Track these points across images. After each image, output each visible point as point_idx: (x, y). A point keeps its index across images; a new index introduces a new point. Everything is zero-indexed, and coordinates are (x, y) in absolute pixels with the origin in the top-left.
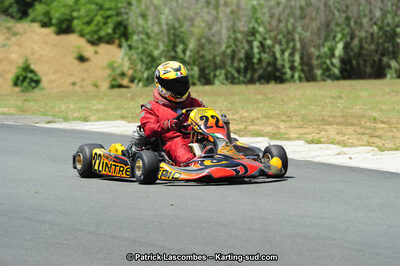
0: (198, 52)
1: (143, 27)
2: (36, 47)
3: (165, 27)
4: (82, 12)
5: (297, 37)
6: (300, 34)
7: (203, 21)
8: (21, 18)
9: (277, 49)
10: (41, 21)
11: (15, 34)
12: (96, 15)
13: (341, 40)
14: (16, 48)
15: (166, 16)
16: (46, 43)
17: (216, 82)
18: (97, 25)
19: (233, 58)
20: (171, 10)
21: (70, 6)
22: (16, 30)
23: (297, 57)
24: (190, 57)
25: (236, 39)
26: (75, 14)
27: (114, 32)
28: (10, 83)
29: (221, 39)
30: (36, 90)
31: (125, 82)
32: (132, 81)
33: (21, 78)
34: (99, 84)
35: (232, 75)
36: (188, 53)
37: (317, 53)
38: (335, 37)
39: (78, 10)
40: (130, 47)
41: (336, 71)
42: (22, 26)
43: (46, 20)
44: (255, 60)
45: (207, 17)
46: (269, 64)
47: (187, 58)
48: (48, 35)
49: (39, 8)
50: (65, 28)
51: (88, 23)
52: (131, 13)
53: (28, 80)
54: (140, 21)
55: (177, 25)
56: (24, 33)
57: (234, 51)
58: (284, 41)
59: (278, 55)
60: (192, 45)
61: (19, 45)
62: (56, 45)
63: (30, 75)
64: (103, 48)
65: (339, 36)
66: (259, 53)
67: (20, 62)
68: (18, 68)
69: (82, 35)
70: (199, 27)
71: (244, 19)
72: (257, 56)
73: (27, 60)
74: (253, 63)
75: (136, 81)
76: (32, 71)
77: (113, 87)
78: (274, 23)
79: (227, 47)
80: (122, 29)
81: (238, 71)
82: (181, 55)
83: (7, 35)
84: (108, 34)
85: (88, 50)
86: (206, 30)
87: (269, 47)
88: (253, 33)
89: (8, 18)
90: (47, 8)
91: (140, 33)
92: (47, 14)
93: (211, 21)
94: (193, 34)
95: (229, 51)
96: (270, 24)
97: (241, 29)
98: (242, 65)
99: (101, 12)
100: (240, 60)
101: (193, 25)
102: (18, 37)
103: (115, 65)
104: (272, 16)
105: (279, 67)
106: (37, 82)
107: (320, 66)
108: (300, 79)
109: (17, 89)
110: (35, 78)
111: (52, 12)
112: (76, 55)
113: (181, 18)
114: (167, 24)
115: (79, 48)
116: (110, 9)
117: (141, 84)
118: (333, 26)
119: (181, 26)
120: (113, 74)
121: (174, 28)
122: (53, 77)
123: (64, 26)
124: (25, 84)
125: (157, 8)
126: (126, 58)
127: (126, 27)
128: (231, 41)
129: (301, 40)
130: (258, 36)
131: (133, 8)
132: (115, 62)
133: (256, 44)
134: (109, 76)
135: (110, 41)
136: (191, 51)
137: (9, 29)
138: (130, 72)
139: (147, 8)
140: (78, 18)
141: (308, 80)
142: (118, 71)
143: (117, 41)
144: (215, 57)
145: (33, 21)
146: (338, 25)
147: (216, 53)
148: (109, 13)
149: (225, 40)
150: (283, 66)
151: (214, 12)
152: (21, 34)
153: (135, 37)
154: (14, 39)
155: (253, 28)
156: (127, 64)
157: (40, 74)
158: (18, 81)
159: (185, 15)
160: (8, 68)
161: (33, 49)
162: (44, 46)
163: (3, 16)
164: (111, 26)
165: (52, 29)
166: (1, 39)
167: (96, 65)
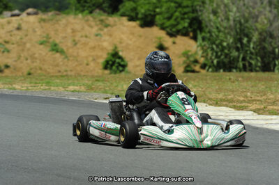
0: (260, 44)
1: (215, 23)
2: (123, 37)
3: (231, 23)
4: (163, 9)
7: (266, 18)
8: (112, 13)
10: (128, 16)
11: (107, 26)
12: (175, 11)
14: (107, 38)
15: (234, 13)
16: (132, 34)
17: (276, 70)
18: (176, 20)
20: (238, 8)
21: (154, 3)
22: (108, 22)
24: (253, 48)
26: (158, 10)
27: (190, 26)
28: (101, 66)
30: (123, 73)
31: (197, 68)
32: (203, 67)
33: (110, 63)
34: (176, 69)
36: (252, 46)
39: (161, 7)
40: (204, 39)
42: (112, 19)
43: (133, 14)
45: (269, 15)
47: (251, 50)
48: (135, 27)
49: (128, 5)
50: (148, 22)
51: (169, 18)
52: (205, 11)
53: (116, 65)
54: (212, 17)
55: (242, 21)
56: (115, 25)
60: (255, 37)
61: (111, 35)
62: (140, 36)
63: (118, 60)
64: (180, 40)
67: (110, 49)
68: (108, 54)
69: (163, 28)
70: (262, 23)
73: (116, 48)
75: (207, 68)
76: (120, 58)
77: (187, 71)
83: (100, 26)
84: (184, 28)
85: (168, 41)
86: (268, 25)
89: (101, 12)
90: (134, 5)
92: (134, 9)
93: (272, 18)
94: (257, 29)
99: (180, 9)
101: (257, 21)
102: (109, 28)
103: (190, 54)
106: (124, 66)
109: (107, 72)
110: (122, 63)
111: (139, 8)
112: (156, 45)
113: (247, 15)
114: (234, 21)
115: (160, 38)
116: (187, 7)
117: (210, 70)
120: (188, 62)
121: (241, 24)
122: (138, 63)
123: (149, 19)
124: (114, 68)
125: (226, 6)
126: (200, 48)
127: (200, 22)
131: (207, 6)
132: (189, 51)
134: (184, 62)
135: (186, 34)
136: (254, 43)
137: (102, 21)
138: (202, 60)
139: (218, 6)
140: (160, 14)
142: (192, 59)
143: (191, 34)
144: (274, 48)
145: (123, 15)
147: (275, 46)
148: (186, 10)
151: (275, 11)
152: (112, 26)
154: (105, 30)
156: (200, 53)
157: (126, 59)
158: (108, 65)
159: (250, 13)
160: (100, 54)
161: (121, 39)
162: (131, 37)
163: (98, 11)
164: (188, 21)
165: (138, 22)
166: (95, 30)
167: (174, 53)
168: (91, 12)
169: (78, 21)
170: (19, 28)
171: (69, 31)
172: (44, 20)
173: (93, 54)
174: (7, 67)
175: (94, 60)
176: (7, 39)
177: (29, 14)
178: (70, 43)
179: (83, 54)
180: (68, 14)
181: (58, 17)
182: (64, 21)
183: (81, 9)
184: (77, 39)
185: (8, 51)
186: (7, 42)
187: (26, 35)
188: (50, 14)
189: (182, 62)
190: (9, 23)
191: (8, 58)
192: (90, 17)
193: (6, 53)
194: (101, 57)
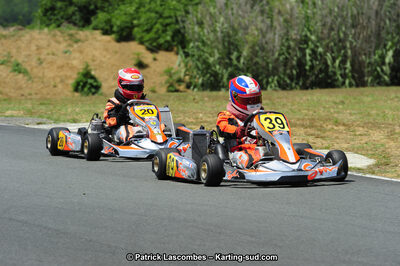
0: (252, 59)
1: (199, 35)
2: (97, 53)
3: (219, 34)
4: (142, 20)
5: (348, 45)
6: (351, 43)
7: (257, 29)
8: (83, 26)
9: (329, 56)
10: (102, 29)
11: (77, 42)
12: (156, 23)
13: (391, 47)
14: (77, 55)
15: (221, 24)
16: (107, 50)
17: (269, 88)
18: (156, 32)
19: (285, 65)
20: (226, 18)
21: (131, 15)
22: (78, 37)
23: (348, 65)
24: (244, 64)
25: (289, 47)
26: (135, 22)
27: (173, 40)
28: (71, 88)
29: (274, 47)
30: (96, 95)
31: (182, 87)
32: (188, 87)
33: (82, 84)
34: (157, 89)
35: (285, 81)
36: (242, 60)
37: (368, 61)
38: (385, 46)
39: (139, 18)
40: (187, 55)
41: (386, 78)
42: (82, 34)
43: (108, 27)
44: (307, 68)
45: (261, 25)
46: (321, 71)
47: (241, 65)
48: (109, 42)
49: (102, 16)
50: (125, 35)
51: (148, 31)
52: (187, 22)
53: (88, 86)
54: (197, 28)
55: (231, 32)
56: (86, 40)
57: (287, 58)
58: (335, 49)
59: (329, 63)
60: (245, 53)
61: (81, 52)
62: (116, 52)
63: (90, 81)
64: (162, 55)
65: (390, 44)
66: (311, 61)
67: (81, 68)
68: (79, 73)
69: (142, 43)
70: (253, 35)
71: (296, 28)
72: (309, 63)
73: (88, 66)
74: (305, 70)
75: (192, 87)
76: (93, 77)
77: (169, 91)
78: (326, 32)
79: (280, 55)
80: (180, 36)
81: (291, 78)
82: (235, 62)
83: (69, 42)
84: (166, 41)
85: (148, 57)
86: (260, 37)
87: (320, 54)
88: (306, 40)
89: (71, 26)
90: (108, 17)
91: (197, 40)
92: (108, 22)
93: (264, 29)
94: (247, 42)
95: (281, 58)
96: (322, 33)
97: (294, 37)
98: (294, 72)
99: (161, 20)
100: (292, 67)
101: (247, 33)
102: (80, 44)
103: (173, 71)
104: (324, 25)
105: (331, 74)
106: (97, 88)
107: (370, 73)
108: (351, 85)
109: (77, 94)
110: (95, 84)
111: (114, 20)
112: (134, 62)
113: (236, 26)
114: (222, 32)
115: (138, 54)
116: (170, 17)
117: (196, 90)
118: (383, 34)
119: (236, 34)
120: (171, 81)
121: (229, 36)
123: (125, 34)
124: (86, 89)
125: (212, 16)
126: (183, 65)
127: (183, 36)
128: (284, 49)
129: (351, 48)
130: (310, 43)
131: (190, 16)
132: (173, 68)
133: (308, 51)
134: (167, 82)
135: (168, 48)
136: (245, 59)
137: (71, 35)
138: (187, 79)
139: (203, 16)
140: (138, 26)
141: (357, 86)
142: (175, 77)
143: (175, 49)
144: (268, 64)
145: (95, 29)
146: (388, 33)
147: (269, 60)
148: (168, 21)
149: (278, 48)
150: (335, 74)
151: (268, 21)
152: (83, 42)
153: (191, 45)
154: (75, 46)
155: (306, 36)
156: (183, 70)
157: (100, 80)
158: (79, 87)
159: (240, 24)
160: (69, 74)
161: (94, 56)
162: (105, 53)
163: (65, 23)
164: (170, 33)
165: (113, 36)
166: (63, 46)
167: (155, 71)
168: (59, 26)
169: (43, 37)
171: (34, 48)
172: (5, 37)
173: (62, 73)
175: (62, 81)
178: (34, 62)
179: (50, 74)
180: (33, 28)
181: (21, 32)
182: (27, 37)
183: (48, 22)
184: (42, 57)
188: (12, 29)
189: (164, 82)
192: (57, 32)
194: (67, 77)
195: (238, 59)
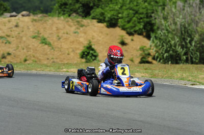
1: (165, 26)
2: (94, 34)
3: (179, 26)
4: (124, 15)
10: (98, 19)
11: (82, 26)
12: (134, 16)
14: (83, 35)
15: (179, 20)
16: (102, 32)
18: (134, 23)
21: (117, 10)
22: (82, 23)
26: (120, 15)
28: (79, 57)
30: (95, 61)
31: (150, 59)
33: (86, 53)
34: (134, 59)
36: (193, 44)
39: (123, 13)
40: (156, 38)
42: (86, 21)
43: (102, 18)
48: (103, 27)
49: (97, 11)
50: (112, 24)
51: (129, 22)
53: (90, 55)
54: (163, 22)
55: (187, 25)
56: (88, 26)
60: (197, 38)
61: (85, 33)
62: (107, 34)
63: (91, 52)
67: (86, 43)
68: (84, 47)
69: (123, 29)
73: (90, 42)
75: (159, 60)
76: (93, 50)
83: (77, 26)
84: (140, 29)
85: (128, 39)
89: (77, 16)
90: (102, 11)
92: (102, 14)
94: (198, 32)
99: (137, 15)
101: (197, 26)
102: (84, 27)
103: (145, 48)
106: (96, 56)
109: (84, 60)
110: (94, 54)
111: (106, 13)
112: (119, 41)
114: (181, 25)
115: (122, 36)
116: (142, 13)
120: (144, 54)
121: (185, 28)
124: (88, 57)
127: (152, 25)
132: (145, 47)
134: (141, 55)
135: (140, 34)
136: (196, 42)
137: (78, 22)
138: (154, 54)
139: (168, 14)
140: (122, 18)
142: (146, 52)
145: (93, 18)
148: (142, 16)
152: (86, 26)
153: (159, 32)
154: (81, 29)
157: (98, 51)
158: (84, 55)
160: (77, 47)
161: (93, 36)
162: (100, 34)
163: (74, 15)
164: (143, 24)
165: (105, 24)
166: (73, 29)
167: (132, 48)
168: (69, 16)
169: (61, 22)
170: (17, 26)
171: (54, 29)
172: (35, 20)
173: (72, 46)
174: (9, 54)
175: (73, 51)
176: (8, 34)
177: (23, 16)
178: (55, 38)
179: (65, 46)
180: (53, 16)
181: (46, 18)
182: (50, 21)
183: (62, 12)
184: (60, 35)
185: (9, 43)
186: (8, 36)
187: (23, 31)
188: (39, 16)
189: (138, 55)
190: (9, 22)
191: (9, 48)
192: (69, 19)
193: (7, 44)
194: (78, 49)
195: (190, 42)
